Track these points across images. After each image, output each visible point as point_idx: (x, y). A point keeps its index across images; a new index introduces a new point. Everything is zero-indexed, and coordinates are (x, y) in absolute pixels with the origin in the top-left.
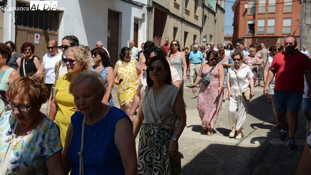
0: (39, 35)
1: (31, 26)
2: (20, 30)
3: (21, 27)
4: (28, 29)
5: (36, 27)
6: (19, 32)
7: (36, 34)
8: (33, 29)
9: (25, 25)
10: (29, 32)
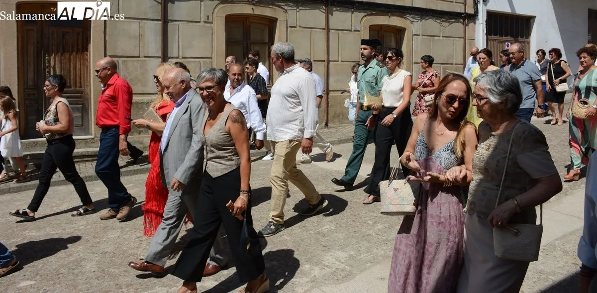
0: (509, 44)
1: (501, 35)
2: (491, 40)
3: (492, 37)
4: (498, 39)
5: (506, 36)
6: (489, 42)
7: (506, 43)
8: (504, 38)
9: (496, 35)
10: (500, 41)
